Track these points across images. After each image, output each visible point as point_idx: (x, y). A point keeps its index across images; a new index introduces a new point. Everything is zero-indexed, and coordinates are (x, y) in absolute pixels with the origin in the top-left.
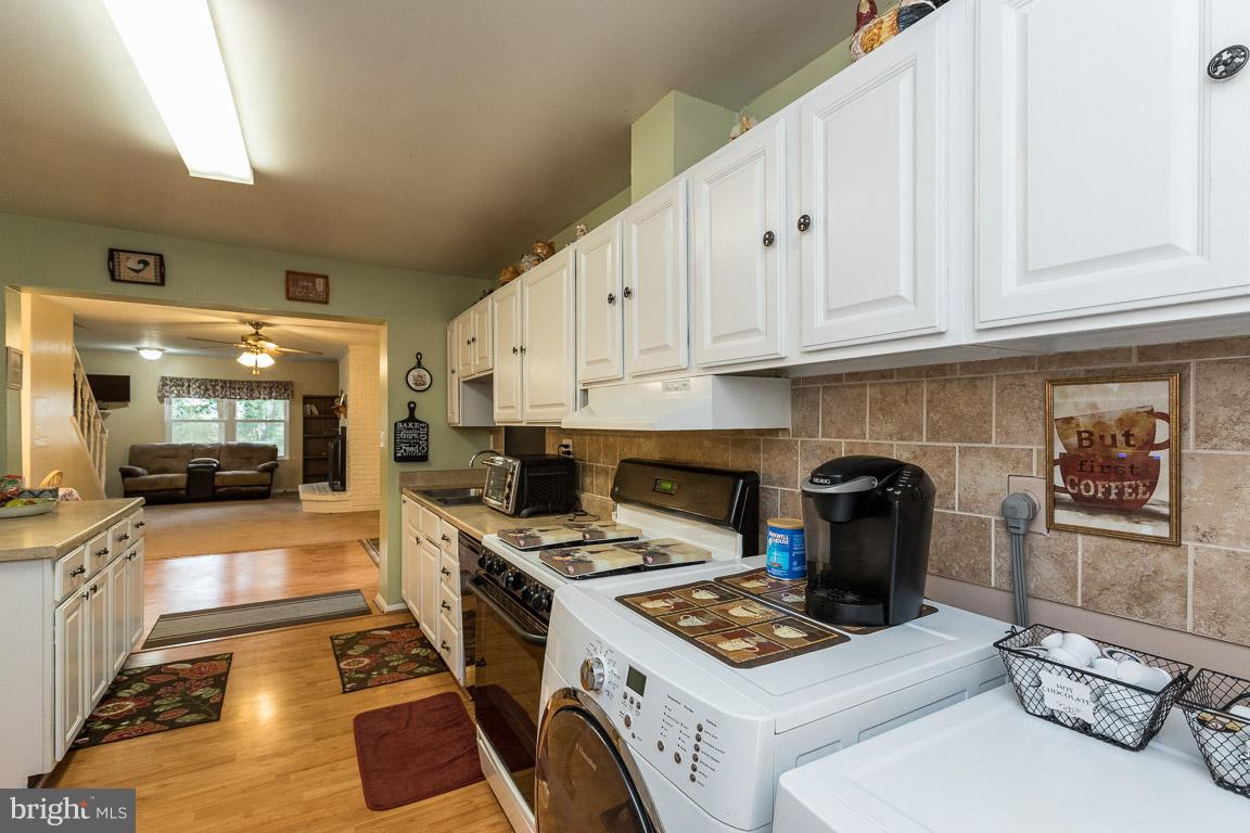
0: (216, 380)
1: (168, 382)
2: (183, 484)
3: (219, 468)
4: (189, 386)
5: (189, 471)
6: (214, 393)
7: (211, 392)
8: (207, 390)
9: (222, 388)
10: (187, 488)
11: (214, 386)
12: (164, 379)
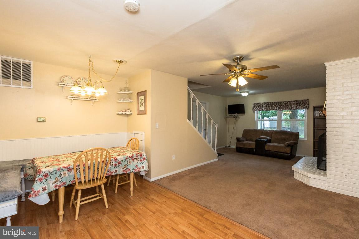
0: (273, 102)
1: (256, 105)
2: (254, 147)
3: (269, 141)
4: (263, 106)
5: (256, 141)
6: (272, 108)
7: (270, 108)
8: (269, 107)
9: (275, 105)
10: (255, 149)
11: (272, 105)
12: (255, 104)
